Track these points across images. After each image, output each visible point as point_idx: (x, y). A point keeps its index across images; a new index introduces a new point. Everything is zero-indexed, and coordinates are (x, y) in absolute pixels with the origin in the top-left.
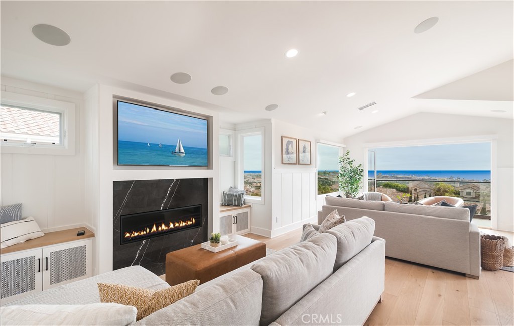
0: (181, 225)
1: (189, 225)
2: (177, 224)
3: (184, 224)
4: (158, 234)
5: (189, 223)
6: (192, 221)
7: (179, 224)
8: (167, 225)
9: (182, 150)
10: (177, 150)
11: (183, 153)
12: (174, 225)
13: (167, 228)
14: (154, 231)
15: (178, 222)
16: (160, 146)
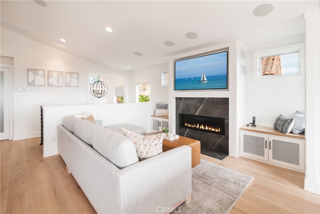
0: (212, 130)
1: (216, 132)
2: (210, 129)
3: (214, 130)
4: (199, 129)
5: (217, 131)
6: (219, 130)
7: (211, 129)
8: (205, 127)
9: (205, 79)
10: (202, 79)
11: (206, 81)
12: (208, 128)
13: (204, 128)
14: (198, 128)
15: (210, 128)
16: (192, 78)
